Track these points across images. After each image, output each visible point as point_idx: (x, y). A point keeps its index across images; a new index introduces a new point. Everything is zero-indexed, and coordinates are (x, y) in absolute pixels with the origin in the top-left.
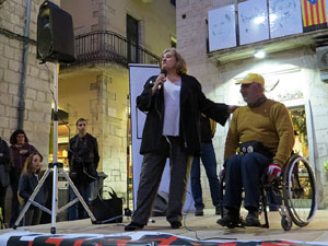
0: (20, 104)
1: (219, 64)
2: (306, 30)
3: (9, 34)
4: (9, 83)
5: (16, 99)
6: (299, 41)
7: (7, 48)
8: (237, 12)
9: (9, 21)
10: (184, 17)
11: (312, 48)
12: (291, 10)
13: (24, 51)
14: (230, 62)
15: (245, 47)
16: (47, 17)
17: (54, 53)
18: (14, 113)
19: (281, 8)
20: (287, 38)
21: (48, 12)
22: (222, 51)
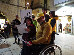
3: (15, 5)
7: (15, 8)
13: (18, 8)
22: (56, 5)
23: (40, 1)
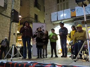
0: (10, 32)
1: (53, 24)
2: (71, 17)
3: (8, 17)
4: (7, 27)
5: (9, 31)
6: (70, 20)
7: (7, 20)
8: (57, 14)
9: (8, 14)
10: (46, 14)
11: (73, 21)
12: (68, 13)
14: (56, 24)
15: (59, 21)
16: (13, 12)
17: (14, 20)
18: (8, 33)
19: (66, 13)
20: (68, 19)
21: (13, 11)
22: (54, 21)
23: (31, 15)
